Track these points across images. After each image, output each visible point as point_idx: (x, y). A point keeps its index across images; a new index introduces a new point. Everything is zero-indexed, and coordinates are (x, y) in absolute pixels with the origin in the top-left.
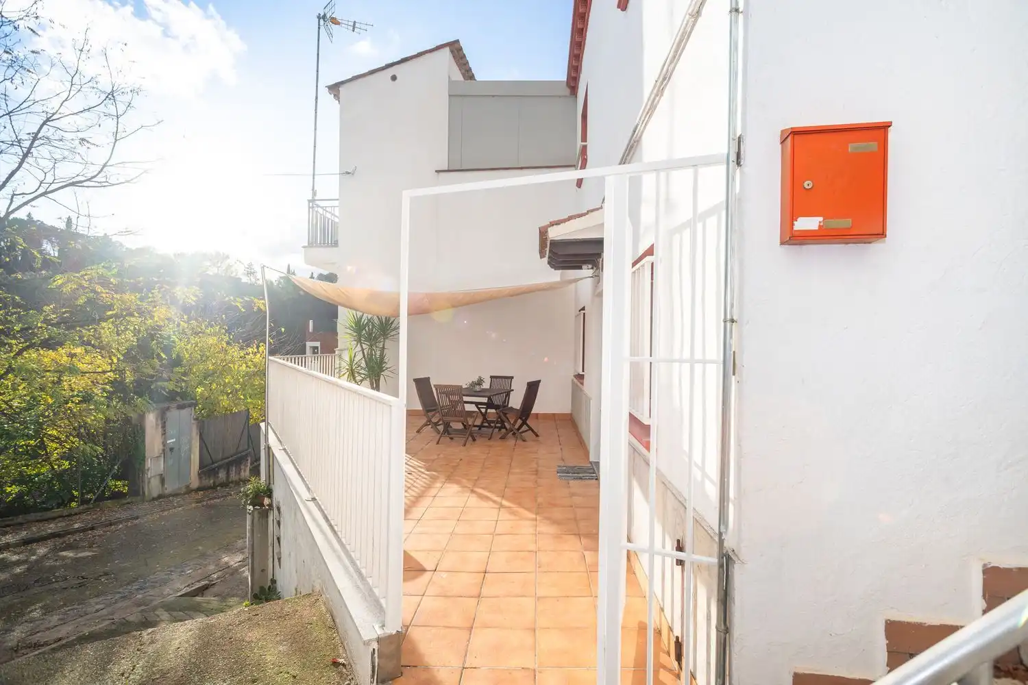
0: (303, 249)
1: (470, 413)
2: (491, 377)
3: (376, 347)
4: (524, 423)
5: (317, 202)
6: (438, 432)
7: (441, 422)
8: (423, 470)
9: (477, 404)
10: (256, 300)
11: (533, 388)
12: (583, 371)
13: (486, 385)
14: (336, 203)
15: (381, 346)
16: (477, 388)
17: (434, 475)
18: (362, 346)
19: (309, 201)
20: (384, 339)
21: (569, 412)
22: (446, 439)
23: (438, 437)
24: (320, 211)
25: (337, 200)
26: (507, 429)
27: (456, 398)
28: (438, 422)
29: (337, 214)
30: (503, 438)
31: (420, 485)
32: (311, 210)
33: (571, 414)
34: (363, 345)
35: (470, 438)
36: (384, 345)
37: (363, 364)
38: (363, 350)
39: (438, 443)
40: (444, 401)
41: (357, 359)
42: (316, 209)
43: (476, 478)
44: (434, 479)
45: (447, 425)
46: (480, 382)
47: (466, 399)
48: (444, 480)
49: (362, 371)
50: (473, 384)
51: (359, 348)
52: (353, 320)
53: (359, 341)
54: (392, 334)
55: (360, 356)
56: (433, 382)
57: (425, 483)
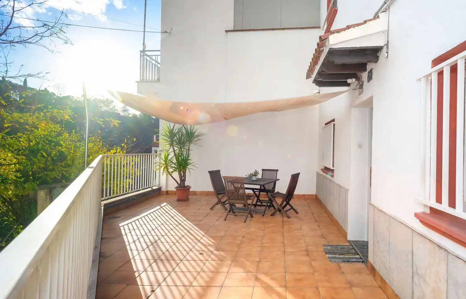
0: (137, 83)
1: (249, 197)
2: (263, 170)
3: (184, 149)
4: (288, 203)
5: (147, 53)
6: (226, 209)
7: (227, 202)
8: (212, 249)
9: (253, 189)
10: (113, 120)
11: (295, 178)
12: (333, 166)
13: (260, 176)
14: (159, 53)
15: (187, 148)
16: (254, 178)
17: (221, 255)
18: (174, 149)
19: (141, 52)
20: (189, 143)
21: (315, 194)
22: (231, 216)
23: (226, 214)
24: (148, 58)
25: (159, 51)
26: (275, 208)
27: (239, 185)
28: (226, 201)
29: (159, 61)
30: (272, 215)
31: (209, 269)
32: (142, 57)
33: (316, 195)
34: (175, 147)
35: (249, 215)
36: (189, 147)
37: (175, 161)
38: (174, 151)
39: (225, 220)
40: (230, 187)
41: (170, 157)
42: (145, 57)
43: (258, 260)
44: (221, 260)
45: (232, 205)
46: (256, 174)
47: (246, 186)
48: (230, 262)
49: (173, 165)
50: (251, 176)
51: (172, 150)
52: (167, 130)
53: (172, 144)
54: (195, 140)
55: (172, 155)
56: (223, 174)
57: (213, 266)
